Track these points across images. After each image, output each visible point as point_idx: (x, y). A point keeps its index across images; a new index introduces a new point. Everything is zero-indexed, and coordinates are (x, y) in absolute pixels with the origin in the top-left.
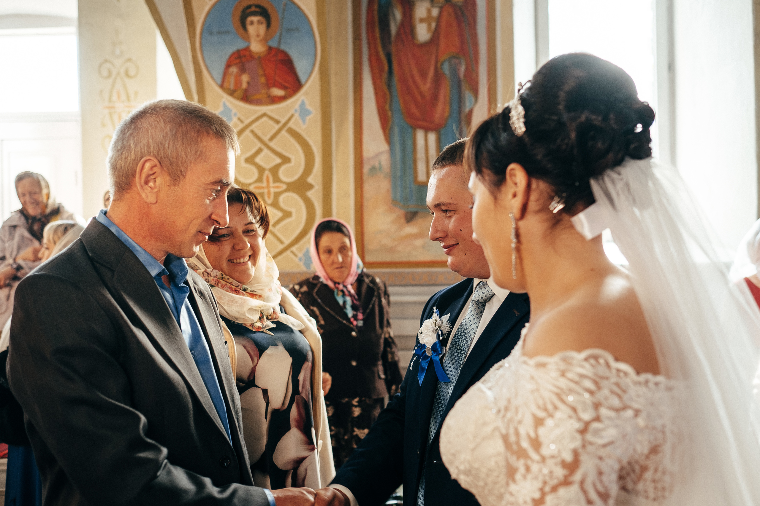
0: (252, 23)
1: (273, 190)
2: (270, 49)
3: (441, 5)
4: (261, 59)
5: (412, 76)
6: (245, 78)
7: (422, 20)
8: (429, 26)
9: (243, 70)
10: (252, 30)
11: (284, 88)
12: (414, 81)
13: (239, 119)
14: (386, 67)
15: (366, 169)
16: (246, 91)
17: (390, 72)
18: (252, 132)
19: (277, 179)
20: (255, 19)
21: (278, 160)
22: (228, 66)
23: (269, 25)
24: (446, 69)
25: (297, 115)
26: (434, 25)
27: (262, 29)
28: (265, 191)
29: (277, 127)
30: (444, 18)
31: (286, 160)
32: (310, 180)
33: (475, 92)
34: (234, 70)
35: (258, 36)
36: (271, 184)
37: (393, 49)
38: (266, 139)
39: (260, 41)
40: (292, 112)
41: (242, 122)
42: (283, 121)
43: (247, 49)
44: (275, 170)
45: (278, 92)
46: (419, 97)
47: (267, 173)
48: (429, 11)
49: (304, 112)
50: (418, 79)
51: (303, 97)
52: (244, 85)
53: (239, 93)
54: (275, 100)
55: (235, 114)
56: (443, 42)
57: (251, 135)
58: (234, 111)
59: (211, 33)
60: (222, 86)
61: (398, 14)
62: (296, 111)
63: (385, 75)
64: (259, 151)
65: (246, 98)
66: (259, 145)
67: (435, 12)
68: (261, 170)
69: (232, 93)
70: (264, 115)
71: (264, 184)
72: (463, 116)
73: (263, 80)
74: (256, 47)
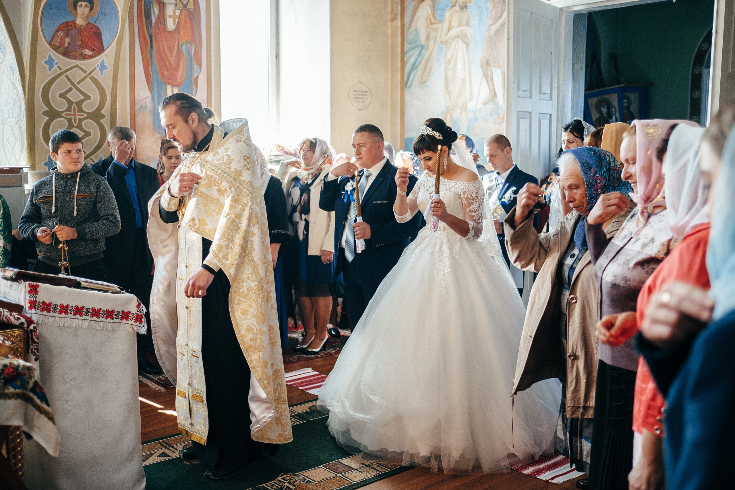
0: (81, 6)
1: (77, 117)
2: (89, 23)
3: (181, 9)
4: (81, 30)
5: (164, 51)
6: (67, 40)
7: (170, 16)
8: (174, 21)
9: (67, 35)
10: (79, 10)
11: (92, 50)
12: (165, 54)
13: (59, 67)
14: (149, 43)
15: (137, 108)
16: (66, 49)
17: (152, 47)
18: (67, 76)
19: (81, 110)
20: (84, 4)
21: (83, 97)
22: (58, 31)
23: (91, 9)
24: (184, 49)
25: (98, 68)
26: (177, 20)
27: (87, 10)
28: (73, 117)
29: (84, 75)
30: (183, 17)
31: (88, 97)
32: (102, 112)
33: (200, 65)
34: (61, 34)
35: (83, 14)
36: (77, 113)
37: (153, 33)
38: (75, 83)
39: (83, 18)
40: (96, 66)
41: (60, 69)
42: (89, 72)
43: (74, 22)
44: (79, 104)
45: (88, 52)
46: (168, 65)
47: (74, 104)
48: (174, 11)
49: (103, 67)
50: (168, 53)
51: (104, 57)
52: (66, 45)
53: (62, 49)
54: (85, 57)
55: (57, 64)
56: (182, 32)
57: (65, 78)
58: (56, 61)
59: (51, 8)
60: (50, 44)
61: (155, 10)
62: (98, 66)
63: (149, 48)
64: (70, 90)
65: (66, 53)
66: (70, 86)
67: (178, 13)
68: (70, 103)
69: (56, 49)
70: (77, 66)
71: (72, 113)
72: (193, 79)
73: (80, 43)
74: (80, 21)
